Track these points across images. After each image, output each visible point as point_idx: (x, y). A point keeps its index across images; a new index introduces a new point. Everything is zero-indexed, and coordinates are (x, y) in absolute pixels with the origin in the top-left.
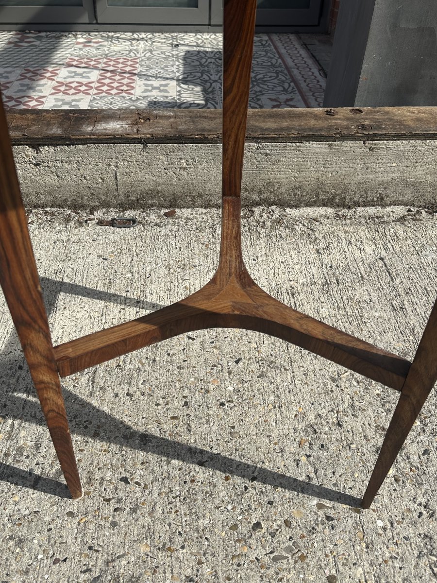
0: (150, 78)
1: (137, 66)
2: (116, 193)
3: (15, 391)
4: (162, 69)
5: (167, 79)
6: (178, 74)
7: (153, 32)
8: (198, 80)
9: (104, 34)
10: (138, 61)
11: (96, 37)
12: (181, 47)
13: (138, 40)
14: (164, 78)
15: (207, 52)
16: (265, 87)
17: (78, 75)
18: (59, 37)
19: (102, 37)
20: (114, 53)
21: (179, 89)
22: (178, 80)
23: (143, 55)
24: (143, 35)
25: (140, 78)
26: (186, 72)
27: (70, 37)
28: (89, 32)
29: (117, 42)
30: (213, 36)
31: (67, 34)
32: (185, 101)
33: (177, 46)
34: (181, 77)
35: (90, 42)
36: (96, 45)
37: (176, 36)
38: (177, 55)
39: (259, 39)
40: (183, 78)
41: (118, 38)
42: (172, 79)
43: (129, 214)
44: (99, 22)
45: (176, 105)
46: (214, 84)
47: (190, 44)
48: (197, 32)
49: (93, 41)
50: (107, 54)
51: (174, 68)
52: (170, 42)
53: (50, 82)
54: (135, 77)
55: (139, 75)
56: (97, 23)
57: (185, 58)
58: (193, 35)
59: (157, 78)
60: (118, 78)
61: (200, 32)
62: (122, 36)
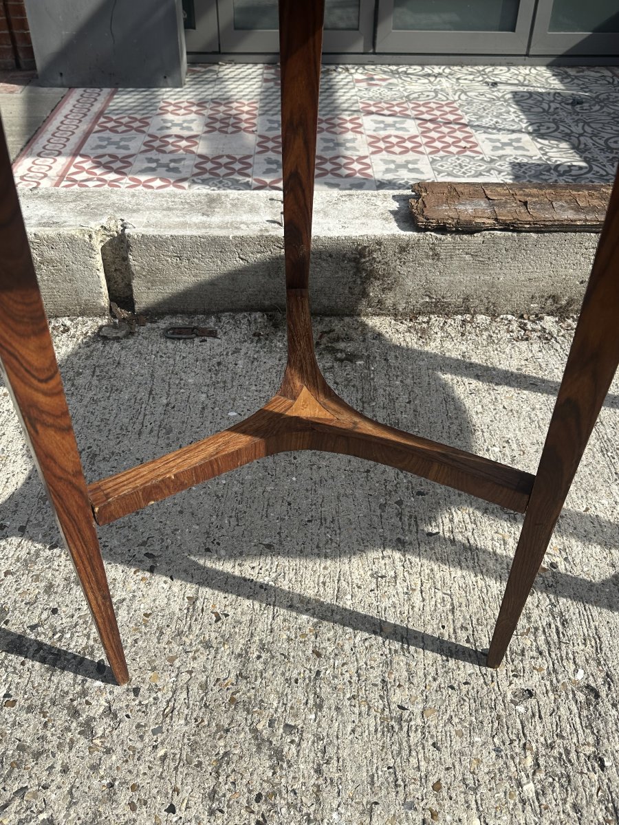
0: (490, 130)
1: (459, 112)
4: (497, 117)
5: (513, 131)
6: (524, 126)
7: (449, 65)
8: (556, 133)
9: (385, 68)
10: (456, 105)
11: (378, 72)
12: (500, 87)
13: (436, 77)
14: (508, 130)
15: (541, 94)
17: (389, 125)
18: (328, 73)
19: (385, 72)
20: (416, 95)
21: (539, 146)
22: (529, 133)
23: (456, 98)
24: (437, 70)
25: (476, 131)
26: (534, 121)
27: (340, 73)
28: (362, 64)
29: (409, 79)
30: (533, 71)
31: (333, 67)
32: (558, 163)
33: (494, 84)
34: (530, 129)
35: (372, 79)
36: (384, 84)
37: (483, 70)
38: (503, 97)
39: (599, 75)
40: (535, 130)
41: (405, 73)
42: (520, 131)
44: (377, 51)
45: (550, 169)
46: (582, 139)
47: (509, 82)
48: (509, 64)
49: (375, 77)
50: (407, 97)
51: (513, 116)
52: (480, 79)
53: (359, 136)
54: (468, 129)
55: (472, 126)
56: (374, 53)
57: (517, 103)
58: (505, 68)
59: (499, 130)
60: (445, 130)
61: (513, 65)
62: (410, 71)
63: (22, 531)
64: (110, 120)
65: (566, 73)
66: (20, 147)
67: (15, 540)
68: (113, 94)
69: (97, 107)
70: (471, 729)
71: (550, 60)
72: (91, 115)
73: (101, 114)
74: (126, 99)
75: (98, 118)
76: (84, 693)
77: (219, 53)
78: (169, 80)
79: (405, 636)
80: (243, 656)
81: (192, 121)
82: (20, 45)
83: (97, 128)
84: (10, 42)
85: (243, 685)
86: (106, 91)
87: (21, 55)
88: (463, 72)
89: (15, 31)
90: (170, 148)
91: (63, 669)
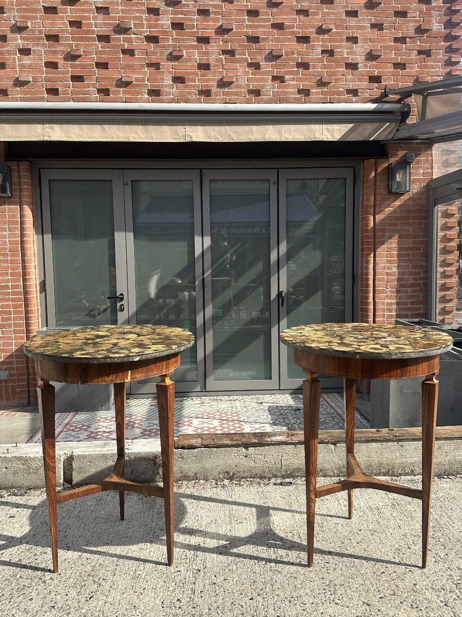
0: (252, 423)
1: (240, 416)
2: (281, 470)
3: (269, 540)
4: (257, 417)
5: (263, 423)
6: (268, 420)
7: (242, 395)
8: (283, 423)
9: (210, 398)
10: (240, 413)
11: (206, 399)
12: (264, 404)
13: (234, 401)
14: (261, 423)
15: (282, 407)
16: (328, 426)
17: (205, 423)
18: (182, 401)
19: (210, 400)
20: (222, 409)
21: (273, 429)
22: (270, 424)
23: (241, 410)
24: (236, 397)
25: (246, 423)
26: (273, 418)
27: (188, 401)
28: (200, 396)
29: (221, 402)
30: (283, 396)
31: (186, 398)
33: (261, 403)
34: (271, 422)
35: (203, 403)
36: (208, 405)
37: (258, 397)
38: (263, 408)
40: (273, 422)
41: (220, 400)
42: (266, 423)
43: (287, 480)
46: (294, 425)
47: (269, 402)
48: (271, 394)
49: (205, 402)
50: (218, 410)
51: (265, 417)
52: (256, 401)
53: (190, 428)
54: (242, 423)
55: (244, 422)
56: (206, 391)
57: (269, 411)
58: (269, 396)
59: (256, 423)
60: (231, 423)
61: (273, 394)
62: (223, 399)
63: (27, 543)
64: (73, 426)
65: (298, 397)
66: (27, 439)
67: (25, 545)
68: (75, 415)
69: (66, 421)
70: (159, 578)
71: (291, 391)
72: (63, 424)
73: (68, 424)
74: (81, 417)
75: (66, 425)
76: (44, 575)
77: (130, 394)
78: (104, 408)
79: (145, 561)
80: (94, 566)
81: (112, 425)
82: (32, 394)
83: (65, 430)
84: (27, 393)
85: (92, 572)
86: (72, 413)
87: (31, 399)
88: (247, 398)
89: (31, 389)
90: (99, 436)
91: (38, 571)
